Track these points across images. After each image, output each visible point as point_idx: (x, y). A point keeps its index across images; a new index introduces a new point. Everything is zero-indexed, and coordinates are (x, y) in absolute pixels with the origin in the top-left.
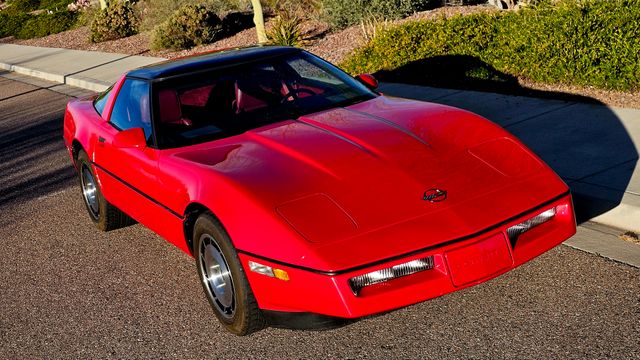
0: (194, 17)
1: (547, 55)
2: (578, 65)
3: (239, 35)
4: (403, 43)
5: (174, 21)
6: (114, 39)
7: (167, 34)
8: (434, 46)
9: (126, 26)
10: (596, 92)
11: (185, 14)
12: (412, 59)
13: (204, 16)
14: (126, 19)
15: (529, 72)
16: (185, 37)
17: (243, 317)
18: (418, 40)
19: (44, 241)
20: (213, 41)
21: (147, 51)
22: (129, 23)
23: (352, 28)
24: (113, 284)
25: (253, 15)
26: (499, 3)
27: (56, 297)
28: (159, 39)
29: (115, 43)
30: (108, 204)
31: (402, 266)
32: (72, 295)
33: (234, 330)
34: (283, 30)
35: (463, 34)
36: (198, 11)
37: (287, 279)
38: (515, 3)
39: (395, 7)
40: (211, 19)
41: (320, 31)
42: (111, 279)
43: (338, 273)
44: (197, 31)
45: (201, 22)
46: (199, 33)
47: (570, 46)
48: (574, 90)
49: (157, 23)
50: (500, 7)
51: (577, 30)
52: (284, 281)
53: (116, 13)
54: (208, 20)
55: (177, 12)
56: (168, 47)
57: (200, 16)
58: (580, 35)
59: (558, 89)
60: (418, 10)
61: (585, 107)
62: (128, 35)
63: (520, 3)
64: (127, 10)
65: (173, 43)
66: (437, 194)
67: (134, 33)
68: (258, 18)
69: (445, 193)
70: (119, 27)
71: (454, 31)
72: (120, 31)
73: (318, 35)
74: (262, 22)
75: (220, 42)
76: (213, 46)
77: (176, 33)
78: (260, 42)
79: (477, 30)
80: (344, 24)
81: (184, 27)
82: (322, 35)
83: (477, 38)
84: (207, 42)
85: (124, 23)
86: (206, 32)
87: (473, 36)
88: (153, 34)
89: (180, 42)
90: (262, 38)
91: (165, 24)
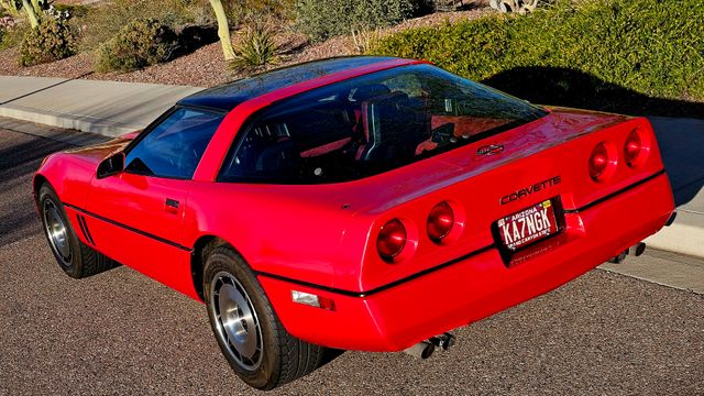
0: (146, 32)
3: (199, 51)
5: (122, 38)
6: (49, 61)
7: (116, 53)
9: (63, 46)
11: (135, 29)
13: (158, 31)
14: (62, 37)
16: (136, 56)
18: (420, 50)
20: (170, 60)
21: (91, 73)
22: (65, 42)
25: (217, 29)
26: (502, 5)
28: (107, 59)
29: (51, 66)
34: (255, 43)
35: (473, 41)
36: (150, 25)
38: (520, 6)
39: (382, 14)
40: (167, 35)
41: (296, 44)
42: (95, 349)
44: (150, 49)
45: (155, 38)
46: (153, 51)
47: (603, 50)
49: (101, 41)
51: (610, 32)
53: (49, 31)
54: (163, 36)
55: (126, 28)
56: (117, 68)
57: (153, 30)
58: (613, 37)
62: (65, 56)
63: (525, 6)
64: (62, 28)
65: (123, 63)
67: (72, 54)
68: (223, 32)
70: (54, 48)
71: (462, 38)
72: (55, 52)
73: (295, 49)
74: (227, 35)
75: (178, 61)
76: (170, 65)
77: (126, 52)
78: (227, 58)
79: (488, 36)
80: (324, 36)
81: (135, 44)
82: (300, 49)
83: (489, 46)
84: (163, 61)
85: (60, 42)
86: (161, 49)
87: (484, 43)
88: (98, 54)
89: (131, 61)
90: (229, 54)
91: (112, 42)
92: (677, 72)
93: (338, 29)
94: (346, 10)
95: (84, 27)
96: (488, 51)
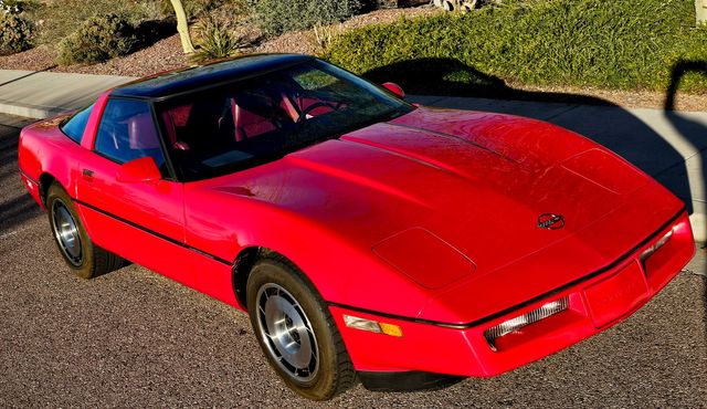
0: (107, 27)
1: (536, 56)
3: (157, 44)
4: (366, 49)
5: (84, 32)
6: (8, 54)
7: (78, 46)
8: (404, 50)
9: (21, 40)
10: (597, 92)
11: (96, 24)
12: (379, 64)
13: (118, 25)
14: (20, 31)
15: (517, 74)
16: (98, 49)
18: (381, 45)
19: (14, 295)
20: (131, 53)
21: (55, 66)
22: (23, 36)
23: (288, 35)
24: (124, 344)
25: (176, 24)
26: (445, 3)
27: (56, 366)
28: (69, 52)
29: (11, 59)
30: (95, 247)
32: (76, 361)
33: (313, 395)
34: (216, 38)
35: (431, 37)
36: (110, 21)
37: (399, 334)
38: (461, 4)
39: (332, 11)
40: (125, 29)
41: (253, 38)
42: (118, 339)
43: (471, 325)
44: (112, 42)
45: (115, 32)
46: (114, 45)
47: (558, 45)
49: (62, 34)
50: (447, 7)
52: (394, 337)
53: (7, 25)
54: (122, 31)
55: (87, 22)
56: (80, 61)
57: (113, 25)
60: (355, 14)
61: (593, 109)
62: (24, 49)
63: (465, 4)
64: (20, 22)
65: (85, 56)
66: (553, 219)
67: (30, 47)
68: (182, 26)
69: (561, 218)
70: (13, 41)
71: (420, 34)
72: (14, 45)
73: (253, 43)
74: (186, 29)
75: (137, 54)
76: (131, 58)
77: (88, 45)
78: (186, 52)
79: (444, 32)
80: (279, 31)
81: (97, 38)
82: (257, 42)
83: (445, 41)
84: (123, 54)
85: (18, 36)
86: (121, 43)
87: (441, 39)
88: (60, 47)
89: (92, 54)
90: (187, 47)
91: (74, 36)
92: (631, 66)
93: (291, 24)
94: (299, 6)
95: (41, 22)
96: (445, 47)
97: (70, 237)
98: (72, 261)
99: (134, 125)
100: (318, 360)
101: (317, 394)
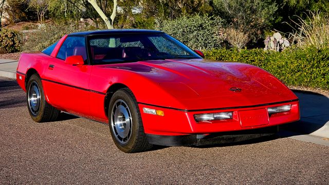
1: (296, 71)
2: (313, 76)
6: (2, 53)
9: (12, 46)
10: (322, 91)
14: (13, 41)
17: (135, 139)
22: (14, 44)
31: (218, 116)
35: (248, 59)
37: (163, 115)
43: (189, 111)
47: (309, 67)
48: (309, 90)
51: (314, 59)
52: (161, 116)
58: (315, 62)
59: (300, 89)
66: (237, 90)
69: (240, 89)
70: (7, 46)
71: (242, 57)
72: (7, 48)
97: (35, 101)
98: (33, 113)
99: (76, 50)
100: (131, 131)
101: (129, 147)
